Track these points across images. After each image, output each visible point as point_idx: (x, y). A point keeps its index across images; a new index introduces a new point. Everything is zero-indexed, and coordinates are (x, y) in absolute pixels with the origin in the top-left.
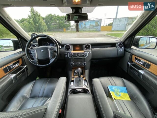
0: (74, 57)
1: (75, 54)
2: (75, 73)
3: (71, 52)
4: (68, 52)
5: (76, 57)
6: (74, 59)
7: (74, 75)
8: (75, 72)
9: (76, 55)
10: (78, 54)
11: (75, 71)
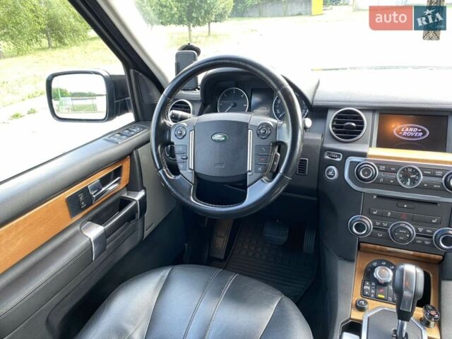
0: (378, 184)
1: (389, 167)
2: (376, 281)
3: (363, 155)
4: (347, 154)
5: (396, 187)
6: (379, 196)
7: (363, 294)
8: (377, 274)
9: (398, 176)
10: (409, 172)
11: (373, 269)
